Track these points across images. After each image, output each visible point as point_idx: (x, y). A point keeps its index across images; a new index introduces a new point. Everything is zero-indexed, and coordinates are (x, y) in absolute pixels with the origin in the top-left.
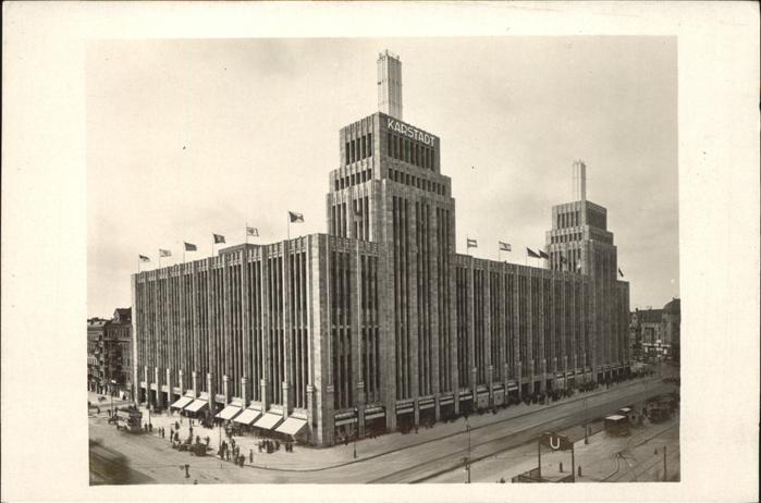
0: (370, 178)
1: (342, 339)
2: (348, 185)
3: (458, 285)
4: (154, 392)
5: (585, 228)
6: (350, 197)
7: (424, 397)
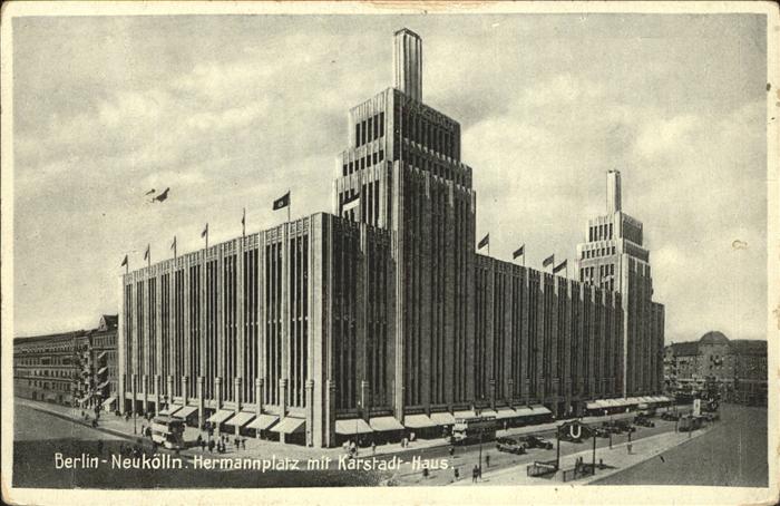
0: (381, 158)
1: (346, 332)
2: (357, 169)
3: (477, 288)
4: (142, 402)
5: (618, 242)
6: (360, 181)
7: (436, 405)
